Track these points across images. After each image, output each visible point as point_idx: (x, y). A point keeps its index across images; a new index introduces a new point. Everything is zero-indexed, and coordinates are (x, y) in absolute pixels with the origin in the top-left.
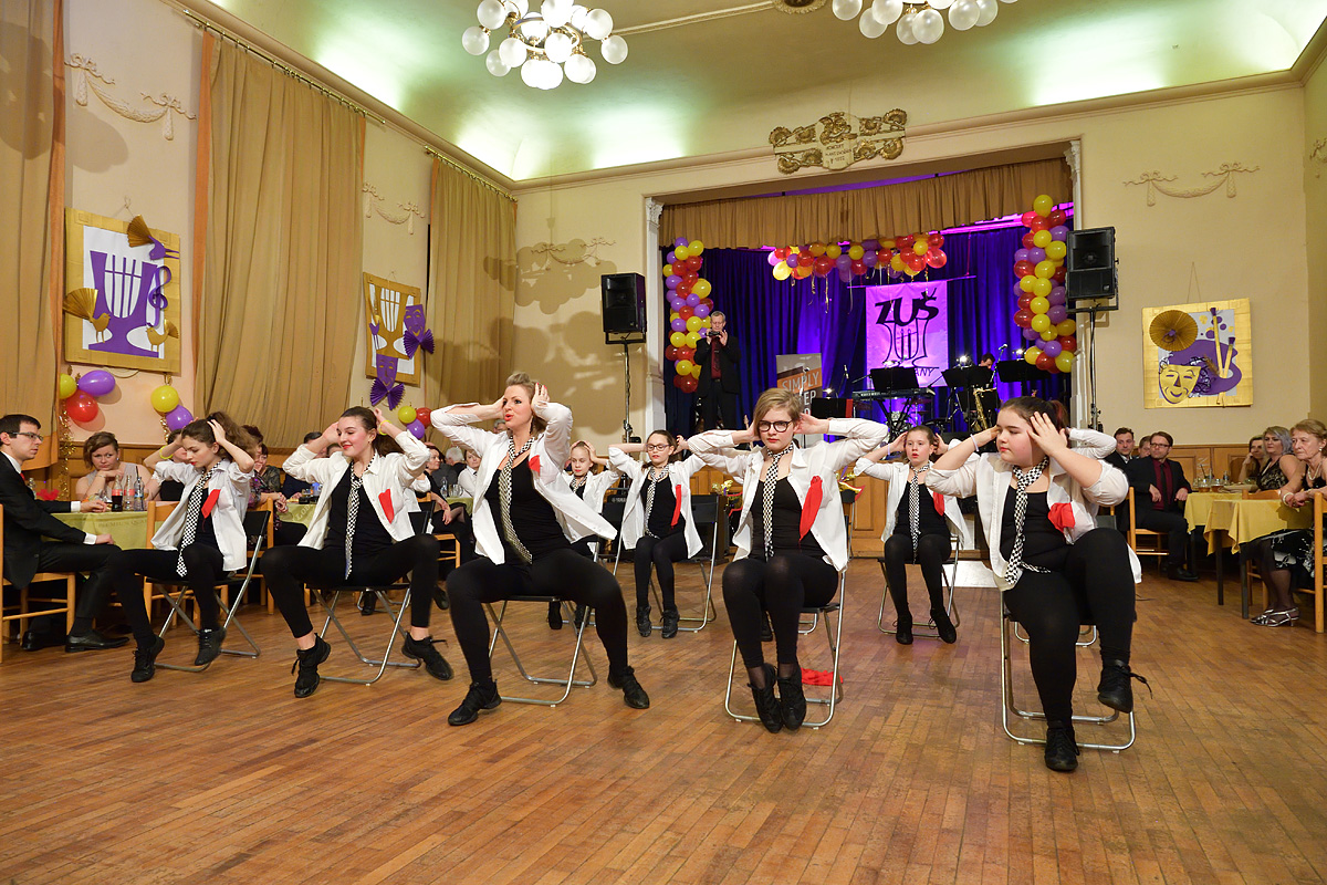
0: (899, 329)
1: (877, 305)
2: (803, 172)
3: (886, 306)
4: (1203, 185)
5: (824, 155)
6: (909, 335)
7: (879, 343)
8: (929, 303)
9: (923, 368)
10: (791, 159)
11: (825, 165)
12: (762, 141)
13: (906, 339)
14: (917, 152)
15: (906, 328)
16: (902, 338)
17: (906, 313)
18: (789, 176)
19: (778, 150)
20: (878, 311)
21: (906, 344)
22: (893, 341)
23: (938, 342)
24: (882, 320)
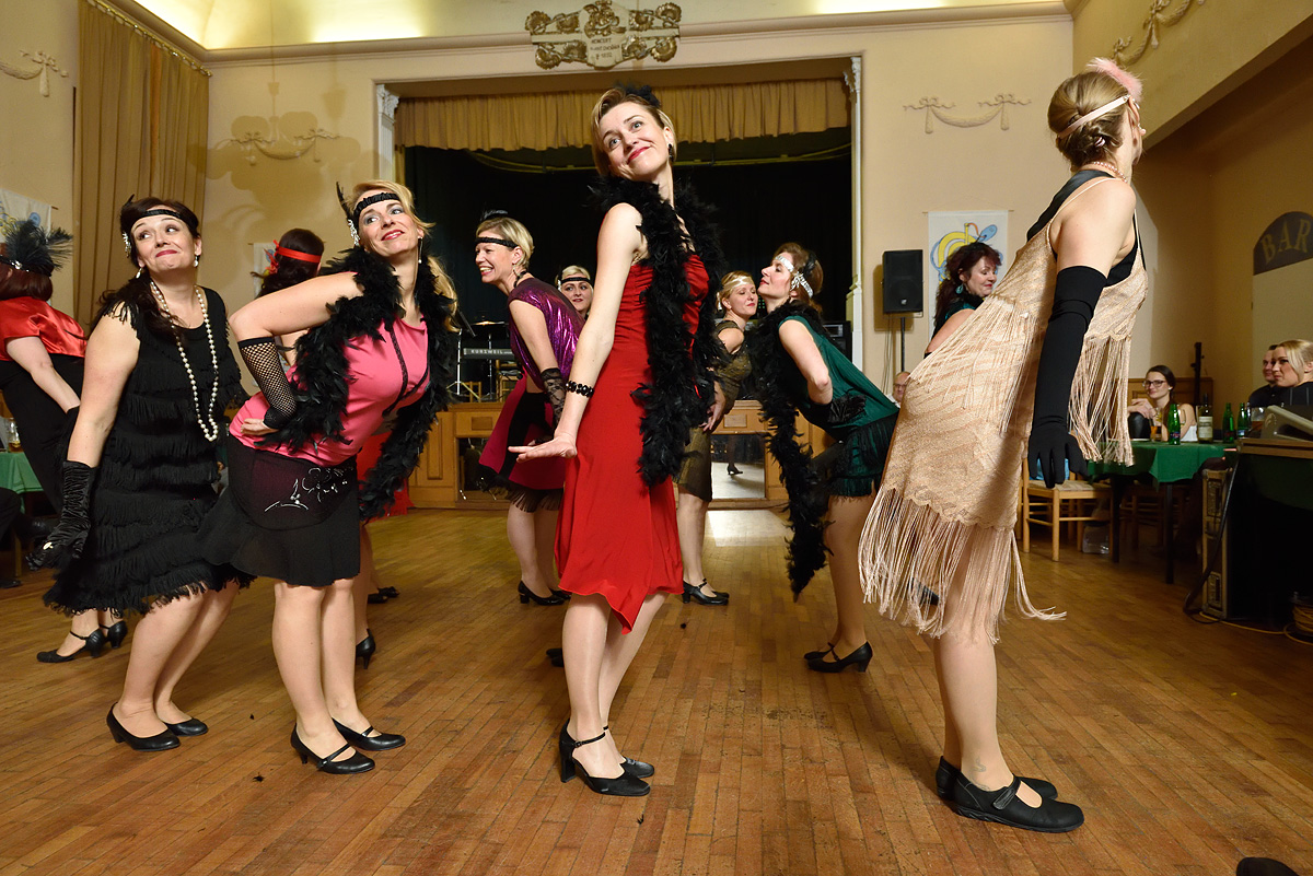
2: (564, 68)
4: (980, 115)
5: (588, 48)
10: (551, 50)
11: (590, 61)
12: (516, 26)
14: (690, 55)
18: (549, 72)
19: (536, 39)
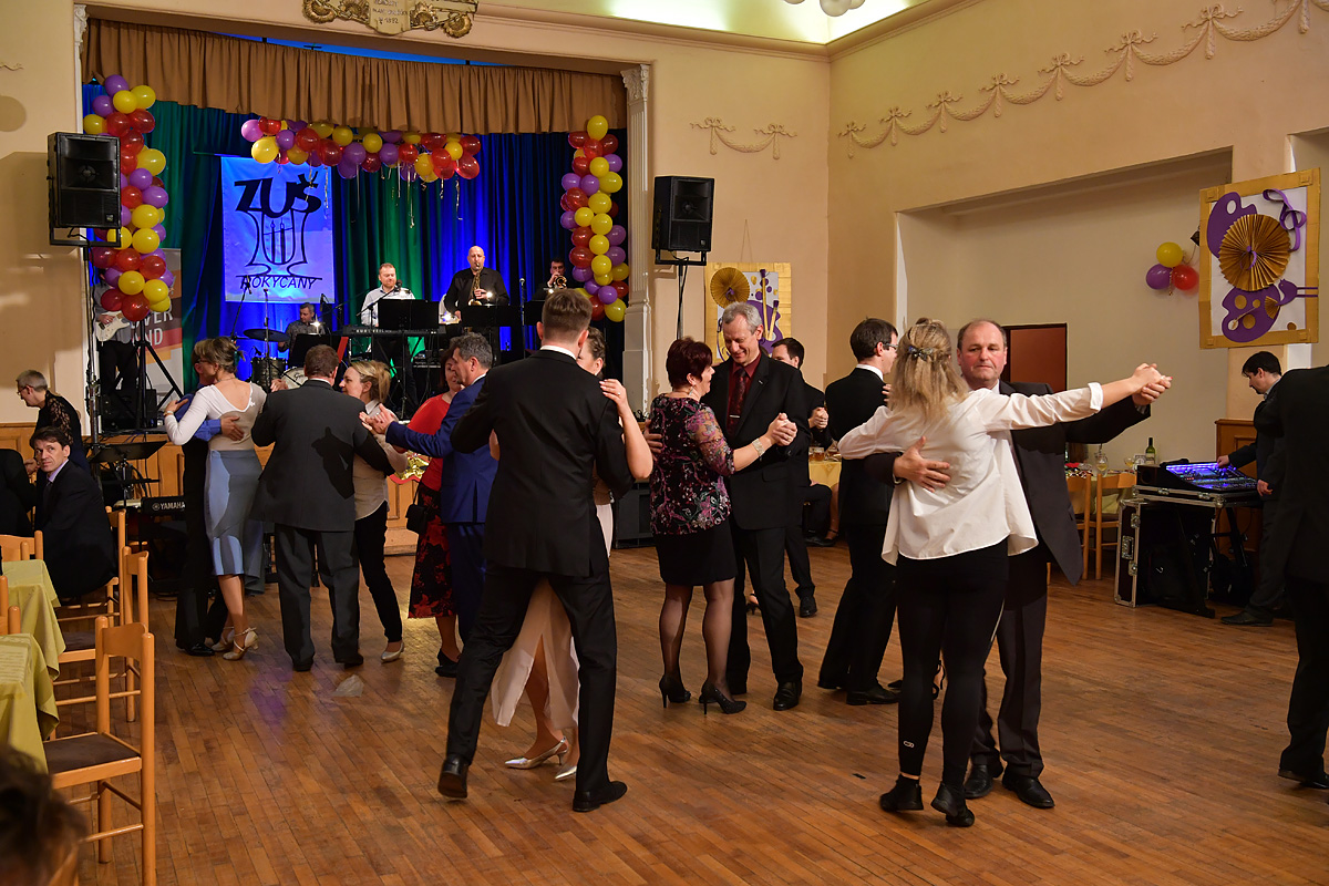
0: (268, 221)
1: (237, 184)
2: (339, 25)
3: (250, 186)
4: (755, 142)
5: (372, 8)
6: (282, 231)
7: (241, 238)
8: (309, 191)
9: (301, 277)
10: (324, 4)
11: (373, 24)
13: (278, 236)
14: (484, 35)
15: (277, 221)
16: (273, 233)
17: (277, 199)
18: (317, 27)
20: (239, 193)
21: (278, 243)
22: (260, 237)
23: (322, 242)
24: (244, 206)
